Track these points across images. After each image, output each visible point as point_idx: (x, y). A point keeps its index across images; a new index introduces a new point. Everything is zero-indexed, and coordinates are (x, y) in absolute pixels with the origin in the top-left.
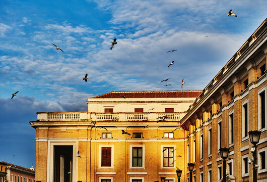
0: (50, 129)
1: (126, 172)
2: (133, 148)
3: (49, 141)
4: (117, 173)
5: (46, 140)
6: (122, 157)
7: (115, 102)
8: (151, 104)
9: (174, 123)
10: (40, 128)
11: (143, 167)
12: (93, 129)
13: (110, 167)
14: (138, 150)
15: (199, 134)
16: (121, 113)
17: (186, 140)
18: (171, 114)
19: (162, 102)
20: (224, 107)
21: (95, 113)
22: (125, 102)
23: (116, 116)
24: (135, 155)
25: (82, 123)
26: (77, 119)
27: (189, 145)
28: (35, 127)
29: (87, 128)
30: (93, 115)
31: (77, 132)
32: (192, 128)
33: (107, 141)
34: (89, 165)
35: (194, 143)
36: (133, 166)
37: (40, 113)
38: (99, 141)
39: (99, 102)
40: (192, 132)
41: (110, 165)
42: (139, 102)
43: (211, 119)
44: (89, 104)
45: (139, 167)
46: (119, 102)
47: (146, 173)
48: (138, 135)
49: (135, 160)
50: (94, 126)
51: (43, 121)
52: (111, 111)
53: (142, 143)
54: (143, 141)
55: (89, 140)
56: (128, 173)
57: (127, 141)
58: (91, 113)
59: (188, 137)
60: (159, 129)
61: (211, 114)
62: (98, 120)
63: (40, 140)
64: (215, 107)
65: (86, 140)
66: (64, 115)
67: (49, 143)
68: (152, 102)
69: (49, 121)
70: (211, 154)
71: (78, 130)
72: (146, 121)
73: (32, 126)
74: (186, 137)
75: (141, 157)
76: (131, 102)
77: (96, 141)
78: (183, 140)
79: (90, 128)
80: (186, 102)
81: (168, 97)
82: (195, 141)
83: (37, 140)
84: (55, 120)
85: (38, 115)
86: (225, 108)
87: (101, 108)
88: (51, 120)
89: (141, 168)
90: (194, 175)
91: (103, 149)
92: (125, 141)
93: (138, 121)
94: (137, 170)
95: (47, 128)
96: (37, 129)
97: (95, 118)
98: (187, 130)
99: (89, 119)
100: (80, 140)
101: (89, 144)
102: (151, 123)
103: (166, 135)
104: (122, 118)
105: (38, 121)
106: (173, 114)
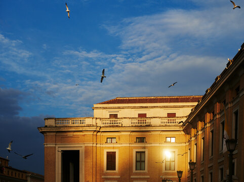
0: (58, 134)
1: (130, 176)
2: (136, 152)
3: (57, 146)
4: (121, 177)
5: (54, 146)
6: (126, 161)
7: (119, 108)
8: (154, 109)
9: (176, 127)
10: (48, 134)
11: (146, 171)
12: (99, 134)
13: (114, 171)
14: (141, 154)
15: (200, 137)
16: (125, 118)
17: (187, 144)
18: (173, 119)
19: (164, 107)
20: (228, 104)
21: (100, 119)
22: (128, 107)
23: (120, 122)
24: (138, 160)
25: (88, 129)
26: (83, 125)
27: (190, 149)
28: (43, 133)
29: (92, 133)
30: (98, 120)
31: (83, 137)
32: (193, 131)
33: (112, 145)
34: (94, 169)
35: (195, 146)
36: (136, 170)
37: (47, 119)
38: (104, 146)
39: (104, 108)
40: (193, 135)
41: (115, 169)
42: (142, 107)
43: (213, 120)
44: (94, 110)
45: (141, 171)
46: (123, 108)
47: (148, 177)
48: (141, 140)
49: (139, 164)
50: (99, 131)
51: (51, 127)
52: (115, 116)
53: (144, 148)
54: (146, 145)
55: (95, 145)
56: (132, 177)
57: (130, 145)
58: (96, 119)
59: (189, 141)
60: (161, 133)
61: (213, 114)
62: (103, 125)
63: (48, 146)
64: (218, 107)
65: (92, 145)
66: (70, 121)
67: (57, 148)
68: (155, 107)
69: (56, 127)
70: (212, 155)
71: (84, 135)
72: (149, 126)
73: (41, 132)
74: (187, 141)
75: (144, 161)
76: (134, 108)
77: (101, 146)
78: (185, 145)
79: (95, 133)
80: (188, 106)
81: (170, 102)
82: (196, 144)
83: (46, 146)
84: (61, 125)
85: (46, 120)
86: (229, 106)
87: (106, 114)
88: (58, 125)
89: (144, 171)
90: (195, 178)
91: (108, 153)
92: (128, 145)
93: (141, 126)
94: (140, 174)
95: (55, 134)
96: (45, 134)
97: (99, 123)
98: (188, 134)
99: (95, 124)
100: (86, 145)
101: (95, 149)
102: (154, 128)
103: (168, 139)
104: (126, 123)
105: (46, 126)
106: (175, 119)
